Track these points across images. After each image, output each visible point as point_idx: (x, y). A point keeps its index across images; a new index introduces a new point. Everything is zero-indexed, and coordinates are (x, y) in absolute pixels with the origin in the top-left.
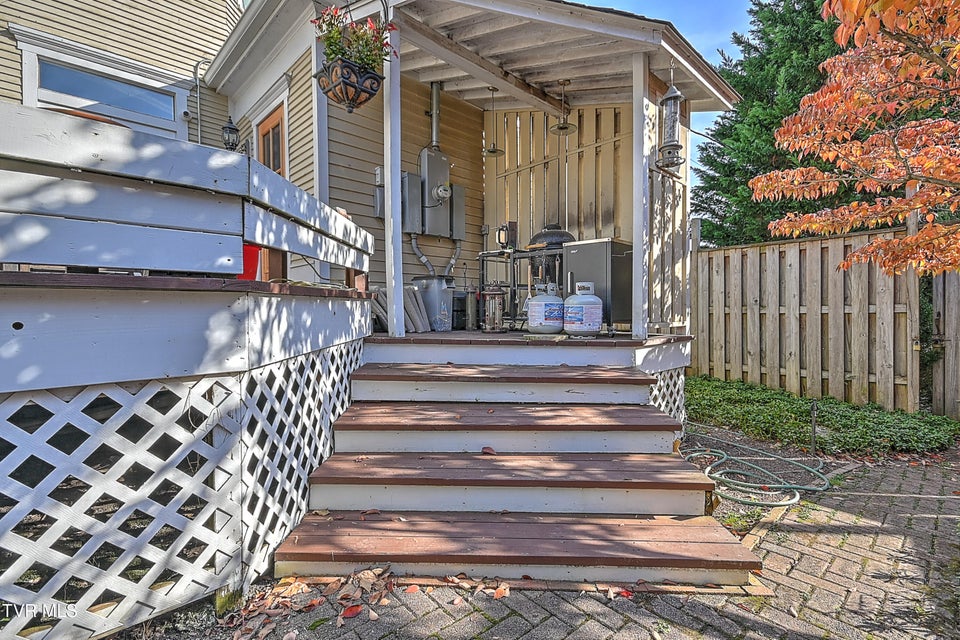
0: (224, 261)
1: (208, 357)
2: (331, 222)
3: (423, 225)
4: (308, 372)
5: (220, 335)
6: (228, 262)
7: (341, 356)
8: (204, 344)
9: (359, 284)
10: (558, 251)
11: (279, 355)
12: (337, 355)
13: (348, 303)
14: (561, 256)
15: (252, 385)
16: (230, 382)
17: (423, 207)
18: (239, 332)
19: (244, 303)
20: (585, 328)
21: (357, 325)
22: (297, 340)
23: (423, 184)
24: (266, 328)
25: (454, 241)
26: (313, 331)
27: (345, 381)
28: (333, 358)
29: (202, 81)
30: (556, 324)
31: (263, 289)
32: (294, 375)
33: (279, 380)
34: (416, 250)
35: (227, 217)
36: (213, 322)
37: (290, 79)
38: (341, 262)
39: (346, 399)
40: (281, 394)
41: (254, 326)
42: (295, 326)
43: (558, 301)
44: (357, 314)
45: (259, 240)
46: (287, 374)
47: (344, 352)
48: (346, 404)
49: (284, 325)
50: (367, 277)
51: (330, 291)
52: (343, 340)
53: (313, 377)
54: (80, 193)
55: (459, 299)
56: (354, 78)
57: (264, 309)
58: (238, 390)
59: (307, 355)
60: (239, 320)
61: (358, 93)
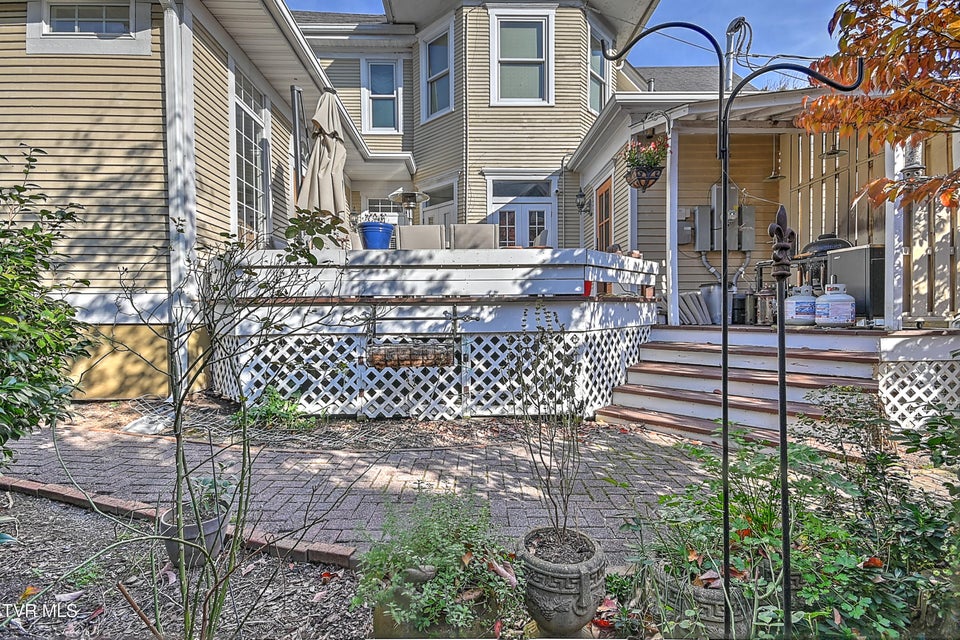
0: (577, 289)
1: (572, 323)
2: (626, 263)
3: (712, 243)
4: (613, 337)
5: (576, 314)
6: (579, 289)
7: (633, 333)
8: (571, 319)
9: (649, 293)
10: (823, 259)
11: (598, 327)
12: (630, 332)
13: (638, 305)
14: (826, 262)
15: (587, 338)
16: (579, 335)
17: (712, 229)
18: (582, 316)
19: (585, 304)
20: (831, 320)
21: (644, 316)
22: (606, 321)
23: (712, 212)
24: (593, 314)
25: (744, 253)
26: (614, 318)
27: (636, 348)
28: (627, 334)
29: (566, 167)
30: (809, 318)
31: (592, 299)
32: (605, 338)
33: (598, 339)
34: (706, 264)
35: (578, 273)
36: (574, 312)
37: (616, 161)
38: (633, 282)
39: (636, 358)
40: (599, 345)
41: (588, 313)
42: (606, 314)
43: (811, 299)
44: (645, 310)
45: (590, 280)
46: (602, 337)
47: (635, 332)
48: (636, 361)
49: (600, 314)
50: (654, 289)
51: (624, 298)
52: (634, 324)
53: (615, 341)
54: (539, 272)
55: (740, 300)
56: (644, 175)
57: (591, 308)
58: (582, 338)
59: (612, 330)
60: (583, 310)
61: (647, 182)
